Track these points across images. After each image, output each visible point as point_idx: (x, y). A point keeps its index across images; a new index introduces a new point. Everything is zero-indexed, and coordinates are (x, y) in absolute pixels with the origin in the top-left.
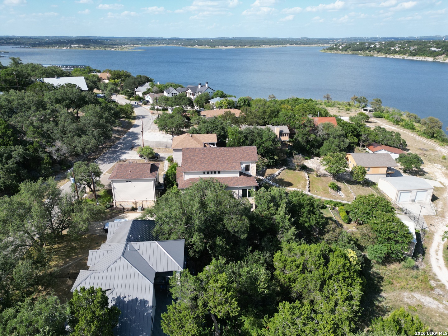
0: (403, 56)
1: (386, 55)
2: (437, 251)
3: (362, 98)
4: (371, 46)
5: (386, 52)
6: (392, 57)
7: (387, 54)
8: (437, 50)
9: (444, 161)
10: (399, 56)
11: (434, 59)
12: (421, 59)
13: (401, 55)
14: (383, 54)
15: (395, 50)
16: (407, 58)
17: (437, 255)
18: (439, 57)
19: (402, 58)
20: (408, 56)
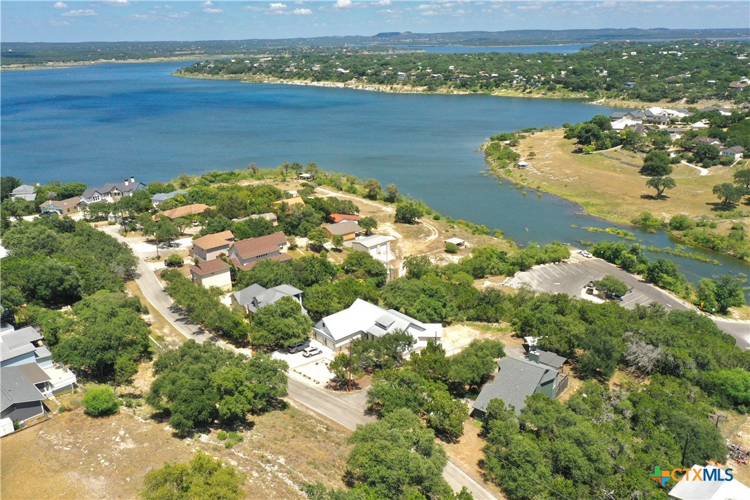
0: (305, 81)
4: (255, 65)
5: (279, 76)
6: (290, 83)
7: (281, 78)
8: (346, 72)
10: (299, 81)
12: (329, 85)
13: (301, 80)
14: (276, 78)
15: (291, 71)
16: (311, 84)
18: (350, 81)
19: (304, 84)
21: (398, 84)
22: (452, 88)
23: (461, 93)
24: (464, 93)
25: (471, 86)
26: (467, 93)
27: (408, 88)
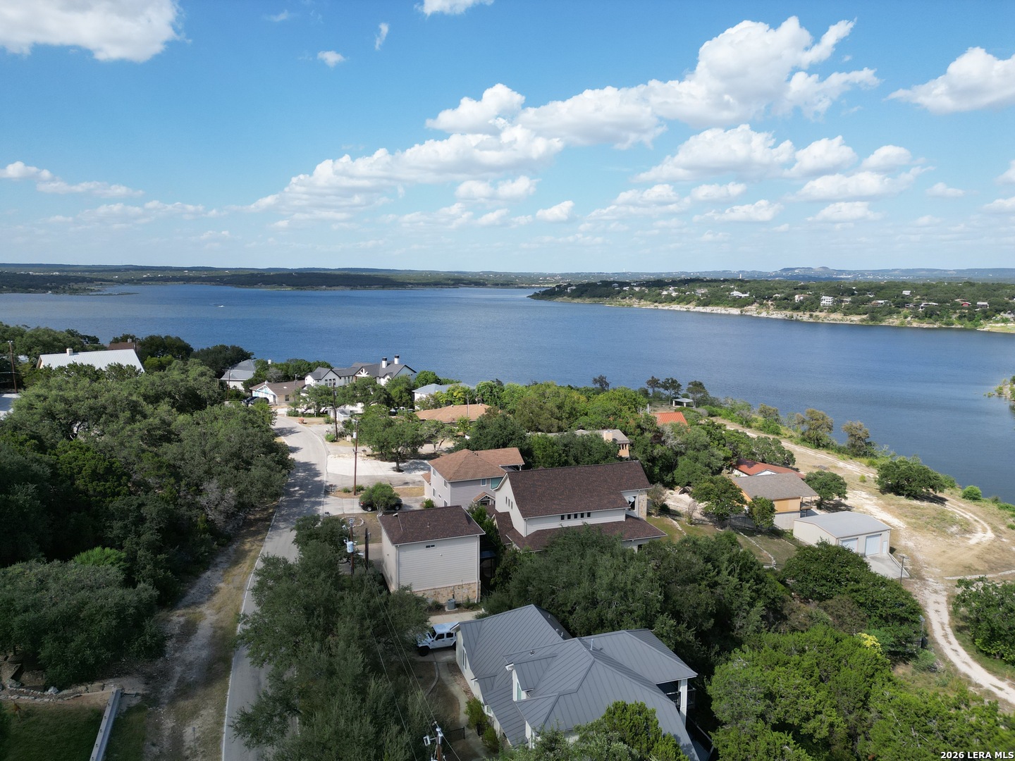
0: (686, 306)
1: (656, 304)
2: (946, 636)
3: (670, 381)
4: (625, 288)
5: (654, 300)
6: (666, 308)
7: (656, 302)
8: (743, 295)
9: (865, 484)
10: (679, 306)
11: (741, 312)
12: (719, 312)
13: (681, 305)
14: (649, 303)
15: (669, 295)
16: (695, 310)
17: (950, 643)
18: (749, 307)
19: (685, 310)
20: (696, 306)
21: (820, 312)
22: (909, 319)
23: (925, 326)
24: (931, 326)
25: (940, 317)
26: (936, 326)
27: (837, 317)
